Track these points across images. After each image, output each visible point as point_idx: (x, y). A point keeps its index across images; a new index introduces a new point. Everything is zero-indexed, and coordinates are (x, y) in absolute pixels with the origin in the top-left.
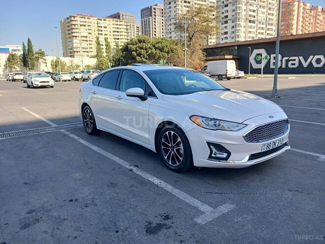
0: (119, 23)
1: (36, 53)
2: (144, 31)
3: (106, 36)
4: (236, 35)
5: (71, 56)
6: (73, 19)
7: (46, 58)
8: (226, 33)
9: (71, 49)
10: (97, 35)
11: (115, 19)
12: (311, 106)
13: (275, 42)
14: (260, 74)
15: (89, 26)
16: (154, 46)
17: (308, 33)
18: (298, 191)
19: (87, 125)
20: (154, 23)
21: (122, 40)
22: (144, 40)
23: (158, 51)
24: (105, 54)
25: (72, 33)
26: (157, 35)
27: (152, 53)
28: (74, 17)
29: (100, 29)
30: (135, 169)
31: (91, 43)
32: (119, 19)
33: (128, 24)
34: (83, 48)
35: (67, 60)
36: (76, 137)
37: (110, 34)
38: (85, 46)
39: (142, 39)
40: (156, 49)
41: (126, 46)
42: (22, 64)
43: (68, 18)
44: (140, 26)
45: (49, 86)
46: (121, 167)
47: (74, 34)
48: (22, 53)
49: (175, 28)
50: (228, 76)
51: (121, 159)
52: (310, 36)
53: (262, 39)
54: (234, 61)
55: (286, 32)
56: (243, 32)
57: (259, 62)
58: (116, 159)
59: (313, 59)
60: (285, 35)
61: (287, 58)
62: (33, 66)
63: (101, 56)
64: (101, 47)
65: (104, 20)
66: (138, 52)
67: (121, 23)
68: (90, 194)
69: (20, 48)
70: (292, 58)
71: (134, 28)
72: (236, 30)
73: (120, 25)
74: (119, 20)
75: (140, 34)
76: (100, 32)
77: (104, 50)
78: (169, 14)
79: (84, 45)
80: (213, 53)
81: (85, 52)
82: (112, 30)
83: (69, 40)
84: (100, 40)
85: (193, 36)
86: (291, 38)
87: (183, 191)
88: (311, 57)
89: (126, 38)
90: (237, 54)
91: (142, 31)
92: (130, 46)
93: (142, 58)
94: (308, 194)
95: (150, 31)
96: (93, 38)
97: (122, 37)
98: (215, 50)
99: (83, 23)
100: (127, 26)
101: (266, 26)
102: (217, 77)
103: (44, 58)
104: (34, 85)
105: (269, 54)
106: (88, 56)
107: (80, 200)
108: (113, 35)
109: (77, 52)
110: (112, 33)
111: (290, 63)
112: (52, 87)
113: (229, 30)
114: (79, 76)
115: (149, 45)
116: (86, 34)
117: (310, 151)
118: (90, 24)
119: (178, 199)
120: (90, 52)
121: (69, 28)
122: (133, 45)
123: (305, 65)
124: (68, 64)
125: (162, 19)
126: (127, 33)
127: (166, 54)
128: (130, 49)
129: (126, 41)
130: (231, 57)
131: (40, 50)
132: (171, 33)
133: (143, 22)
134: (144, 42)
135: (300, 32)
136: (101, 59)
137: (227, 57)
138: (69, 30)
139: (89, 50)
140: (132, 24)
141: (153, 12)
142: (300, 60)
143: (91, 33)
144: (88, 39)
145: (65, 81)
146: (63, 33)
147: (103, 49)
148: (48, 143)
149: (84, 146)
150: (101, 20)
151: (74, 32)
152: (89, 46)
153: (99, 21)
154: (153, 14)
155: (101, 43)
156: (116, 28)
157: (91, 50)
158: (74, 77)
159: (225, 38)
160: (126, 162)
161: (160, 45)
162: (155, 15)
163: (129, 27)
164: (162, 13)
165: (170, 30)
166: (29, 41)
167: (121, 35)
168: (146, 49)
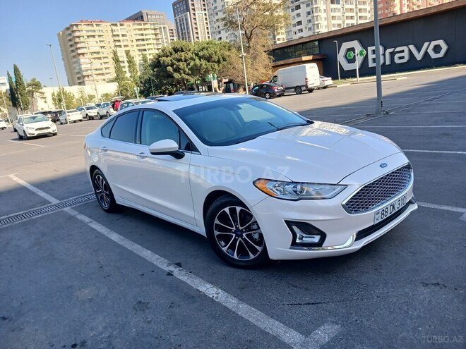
0: (143, 27)
1: (29, 85)
2: (180, 35)
3: (127, 49)
4: (314, 25)
5: (80, 84)
6: (75, 28)
7: (43, 90)
8: (299, 23)
9: (79, 73)
10: (113, 48)
11: (136, 22)
12: (436, 123)
13: (372, 29)
14: (356, 77)
15: (99, 36)
16: (197, 55)
17: (417, 9)
18: (438, 284)
19: (102, 197)
20: (193, 21)
21: (151, 52)
22: (182, 48)
23: (203, 62)
24: (128, 75)
25: (77, 49)
26: (200, 38)
27: (195, 65)
28: (77, 25)
29: (116, 38)
30: (176, 272)
31: (106, 60)
32: (143, 21)
33: (157, 27)
34: (96, 70)
35: (74, 91)
36: (87, 219)
37: (132, 44)
38: (99, 66)
39: (178, 46)
40: (200, 58)
41: (156, 59)
42: (11, 103)
43: (68, 29)
44: (174, 27)
45: (50, 133)
46: (154, 269)
47: (79, 51)
48: (8, 87)
49: (225, 25)
50: (310, 86)
51: (156, 253)
52: (421, 14)
53: (353, 26)
54: (315, 65)
55: (386, 11)
56: (323, 19)
57: (352, 61)
58: (147, 254)
59: (428, 47)
60: (386, 16)
61: (391, 50)
62: (27, 104)
63: (123, 78)
64: (122, 65)
65: (121, 25)
66: (175, 66)
67: (146, 27)
68: (105, 328)
69: (5, 80)
70: (398, 49)
71: (165, 32)
72: (313, 17)
73: (145, 29)
74: (142, 23)
75: (175, 38)
76: (117, 44)
77: (127, 69)
78: (214, 5)
79: (97, 64)
80: (283, 55)
81: (99, 74)
82: (135, 37)
83: (74, 60)
84: (119, 54)
85: (251, 35)
86: (394, 20)
87: (253, 305)
88: (426, 44)
89: (156, 47)
90: (318, 52)
91: (178, 35)
92: (162, 59)
93: (183, 75)
94: (456, 289)
95: (189, 33)
96: (108, 53)
97: (150, 47)
98: (286, 50)
99: (90, 34)
100: (155, 29)
101: (356, 5)
102: (293, 90)
103: (41, 90)
104: (29, 136)
105: (365, 47)
106: (104, 80)
107: (89, 342)
108: (137, 46)
109: (88, 76)
110: (135, 43)
111: (397, 56)
112: (55, 134)
113: (303, 18)
114: (93, 113)
115: (190, 54)
116: (97, 49)
117: (447, 205)
118: (101, 34)
119: (247, 324)
120: (107, 73)
121: (72, 43)
122: (167, 56)
123: (419, 56)
124: (77, 96)
125: (205, 14)
126: (156, 39)
127: (216, 64)
128: (164, 63)
129: (157, 52)
130: (310, 58)
131: (34, 80)
132: (219, 32)
133: (178, 21)
134: (182, 51)
135: (406, 10)
136: (123, 83)
137: (304, 58)
138: (71, 46)
139: (104, 71)
140: (162, 26)
141: (190, 5)
142: (410, 50)
143: (104, 47)
144: (101, 55)
145: (75, 122)
146: (64, 51)
147: (124, 67)
148: (43, 235)
149: (99, 235)
150: (116, 25)
151: (79, 48)
152: (104, 66)
153: (114, 28)
154: (191, 7)
155: (121, 59)
156: (140, 35)
157: (107, 71)
158: (87, 115)
159: (299, 30)
160: (162, 259)
161: (205, 52)
162: (194, 9)
163: (158, 32)
164: (204, 5)
165: (217, 29)
166: (16, 69)
167: (148, 44)
168: (186, 61)
